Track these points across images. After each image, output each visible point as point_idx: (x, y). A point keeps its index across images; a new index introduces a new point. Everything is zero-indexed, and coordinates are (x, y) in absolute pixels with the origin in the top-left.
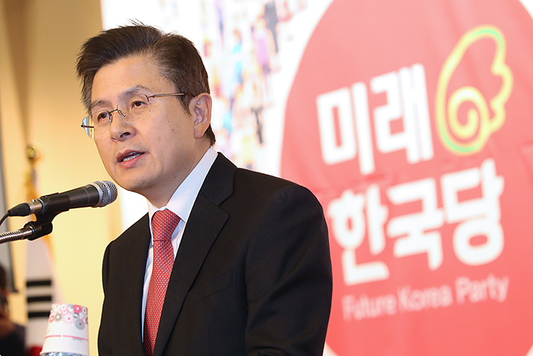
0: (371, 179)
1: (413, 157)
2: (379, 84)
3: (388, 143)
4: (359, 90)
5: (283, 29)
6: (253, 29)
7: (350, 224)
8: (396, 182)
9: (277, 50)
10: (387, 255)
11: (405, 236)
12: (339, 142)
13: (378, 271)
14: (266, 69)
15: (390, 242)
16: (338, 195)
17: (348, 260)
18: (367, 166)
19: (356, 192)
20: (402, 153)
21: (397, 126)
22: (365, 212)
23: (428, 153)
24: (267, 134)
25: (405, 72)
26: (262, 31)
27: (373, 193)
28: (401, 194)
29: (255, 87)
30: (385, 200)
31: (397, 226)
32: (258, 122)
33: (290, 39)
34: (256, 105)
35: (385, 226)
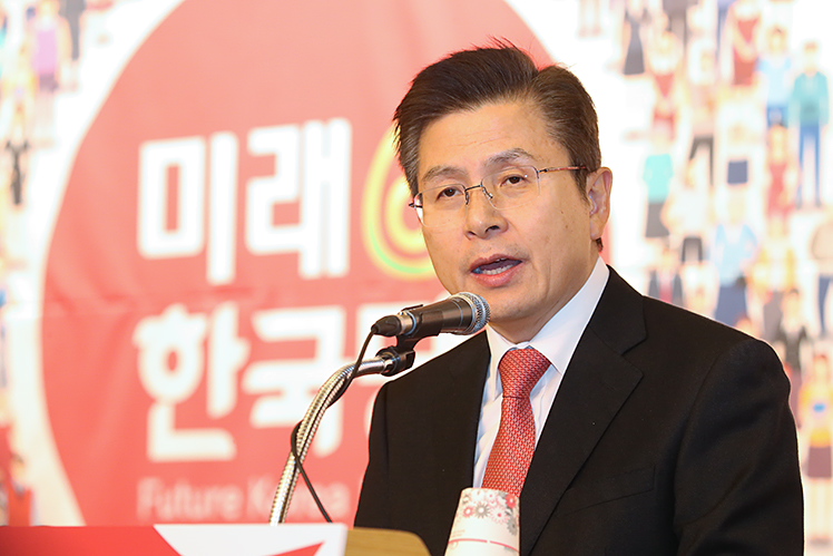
0: (225, 292)
1: (310, 268)
2: (263, 140)
3: (265, 239)
4: (225, 145)
5: (92, 23)
6: (31, 12)
7: (172, 361)
8: (272, 303)
9: (75, 54)
10: (237, 421)
11: (276, 394)
12: (172, 222)
13: (215, 445)
14: (48, 82)
15: (245, 401)
16: (158, 310)
17: (160, 421)
18: (221, 269)
19: (192, 310)
20: (290, 260)
21: (286, 214)
22: (206, 345)
23: (338, 264)
24: (31, 189)
25: (314, 129)
26: (49, 18)
27: (226, 316)
28: (277, 325)
29: (20, 109)
30: (246, 330)
31: (263, 376)
32: (16, 167)
33: (103, 40)
34: (17, 140)
35: (240, 374)
